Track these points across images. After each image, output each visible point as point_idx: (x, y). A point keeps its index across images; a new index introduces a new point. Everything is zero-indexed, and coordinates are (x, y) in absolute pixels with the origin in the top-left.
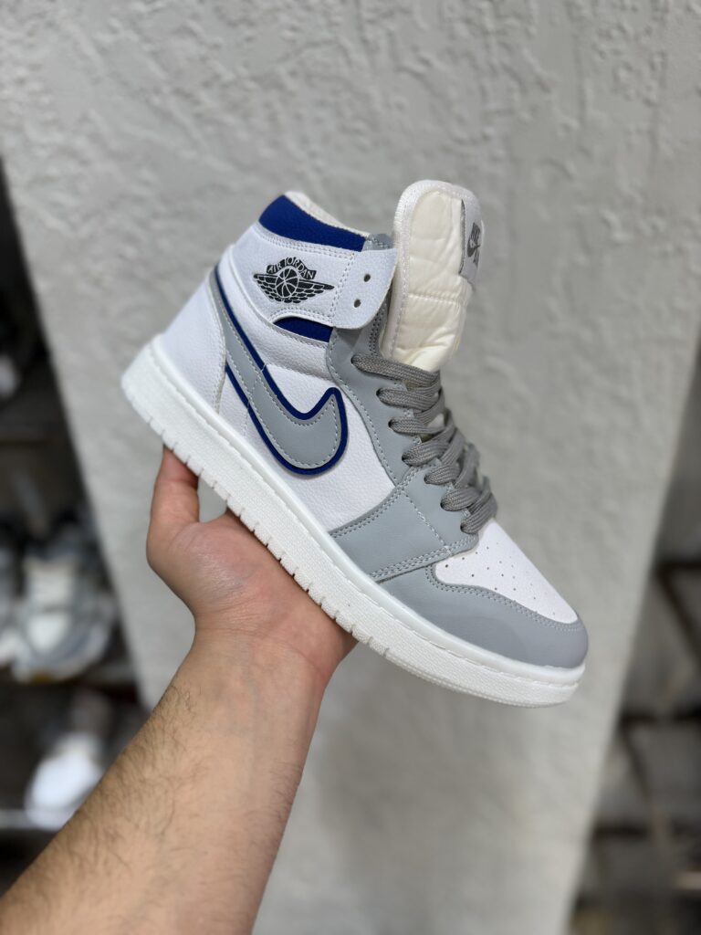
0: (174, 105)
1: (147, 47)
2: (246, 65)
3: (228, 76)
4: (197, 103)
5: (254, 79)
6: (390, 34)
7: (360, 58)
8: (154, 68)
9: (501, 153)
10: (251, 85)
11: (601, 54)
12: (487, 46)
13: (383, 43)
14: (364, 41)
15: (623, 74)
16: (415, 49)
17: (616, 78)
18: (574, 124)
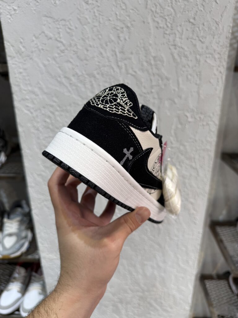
0: (64, 80)
1: (57, 65)
2: (85, 71)
3: (80, 73)
4: (71, 80)
5: (87, 74)
6: (125, 65)
7: (117, 70)
8: (59, 70)
9: (156, 96)
10: (86, 76)
11: (183, 71)
12: (152, 69)
13: (124, 67)
14: (118, 66)
15: (189, 77)
16: (132, 68)
17: (187, 78)
18: (177, 89)
